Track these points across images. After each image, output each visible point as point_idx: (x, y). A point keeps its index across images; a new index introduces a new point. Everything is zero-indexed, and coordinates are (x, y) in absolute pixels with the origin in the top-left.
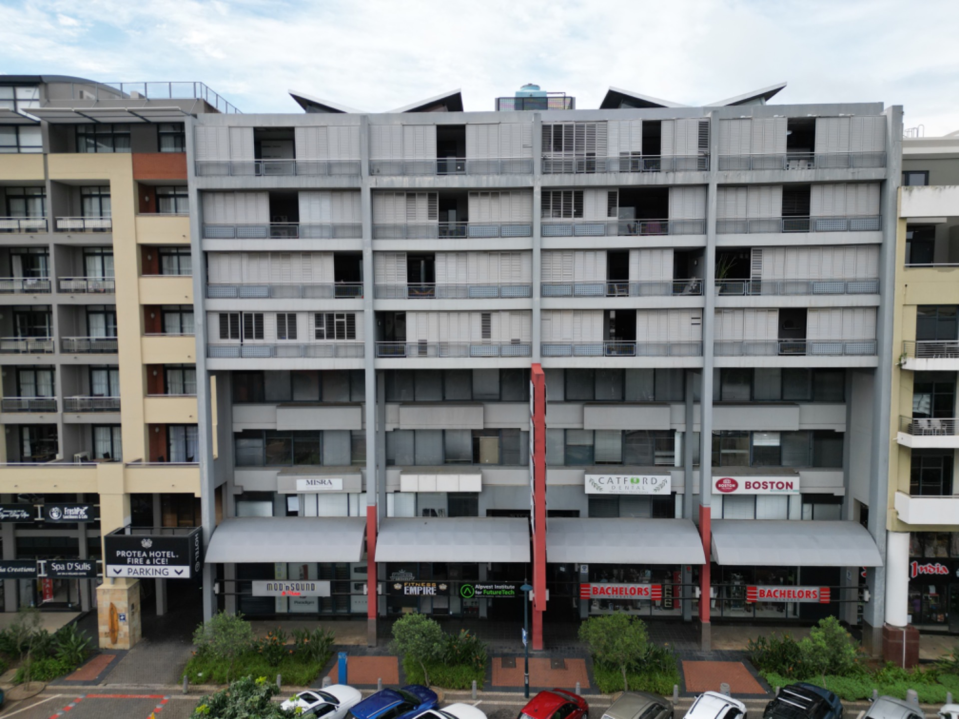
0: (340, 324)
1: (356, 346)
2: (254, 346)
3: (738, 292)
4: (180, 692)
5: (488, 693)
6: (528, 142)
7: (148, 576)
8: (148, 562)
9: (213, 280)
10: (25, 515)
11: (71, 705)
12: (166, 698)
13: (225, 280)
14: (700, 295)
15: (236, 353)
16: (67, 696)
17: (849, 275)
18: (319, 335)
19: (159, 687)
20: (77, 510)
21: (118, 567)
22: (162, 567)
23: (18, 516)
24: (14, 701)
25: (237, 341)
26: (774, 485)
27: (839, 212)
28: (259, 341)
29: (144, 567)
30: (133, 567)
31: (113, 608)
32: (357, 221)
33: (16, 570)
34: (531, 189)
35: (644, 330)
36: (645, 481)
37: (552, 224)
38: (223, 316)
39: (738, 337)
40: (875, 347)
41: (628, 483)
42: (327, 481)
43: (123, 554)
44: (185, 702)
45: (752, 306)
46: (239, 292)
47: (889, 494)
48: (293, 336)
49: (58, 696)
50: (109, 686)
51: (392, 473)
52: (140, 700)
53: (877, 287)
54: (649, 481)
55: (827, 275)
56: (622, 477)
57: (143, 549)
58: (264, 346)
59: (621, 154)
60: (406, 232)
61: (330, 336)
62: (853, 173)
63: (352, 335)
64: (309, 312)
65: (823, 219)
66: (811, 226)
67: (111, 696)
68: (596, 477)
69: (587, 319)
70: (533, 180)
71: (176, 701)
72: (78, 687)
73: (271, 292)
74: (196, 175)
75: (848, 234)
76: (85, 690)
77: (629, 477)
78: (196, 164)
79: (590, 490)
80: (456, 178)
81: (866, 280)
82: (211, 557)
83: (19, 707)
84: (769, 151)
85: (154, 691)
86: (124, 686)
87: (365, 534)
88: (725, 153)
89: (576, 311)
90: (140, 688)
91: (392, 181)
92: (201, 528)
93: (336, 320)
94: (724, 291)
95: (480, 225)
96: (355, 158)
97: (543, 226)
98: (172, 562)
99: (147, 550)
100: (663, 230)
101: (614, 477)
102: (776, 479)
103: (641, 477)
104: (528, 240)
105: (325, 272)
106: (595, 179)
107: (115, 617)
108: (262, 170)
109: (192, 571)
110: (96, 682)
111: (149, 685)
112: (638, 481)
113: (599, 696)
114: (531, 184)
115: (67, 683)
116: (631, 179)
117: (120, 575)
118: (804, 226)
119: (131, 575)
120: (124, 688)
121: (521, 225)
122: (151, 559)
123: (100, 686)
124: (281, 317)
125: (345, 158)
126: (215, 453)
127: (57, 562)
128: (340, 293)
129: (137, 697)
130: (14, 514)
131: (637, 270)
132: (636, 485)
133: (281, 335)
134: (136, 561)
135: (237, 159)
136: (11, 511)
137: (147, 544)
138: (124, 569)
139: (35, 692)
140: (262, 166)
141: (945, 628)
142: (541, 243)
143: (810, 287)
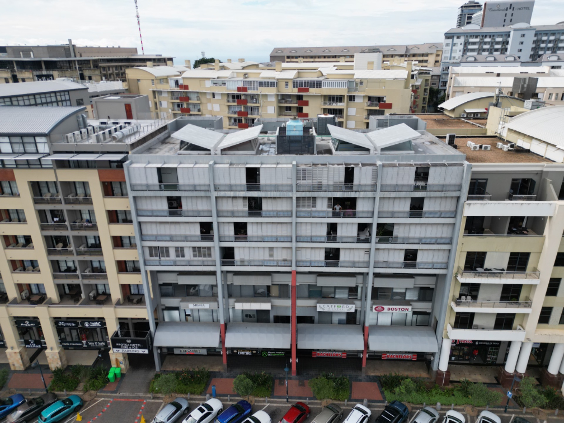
0: (204, 252)
1: (212, 261)
2: (166, 260)
3: (386, 242)
4: (150, 398)
5: (272, 400)
6: (290, 176)
7: (131, 352)
8: (130, 347)
9: (144, 232)
10: (74, 325)
11: (109, 404)
12: (145, 401)
13: (149, 233)
14: (369, 243)
15: (158, 264)
16: (106, 399)
17: (439, 235)
18: (195, 256)
19: (141, 395)
20: (96, 323)
21: (118, 349)
22: (136, 350)
23: (71, 325)
24: (87, 401)
25: (158, 258)
26: (400, 309)
27: (437, 209)
28: (167, 258)
29: (129, 349)
30: (124, 349)
31: (117, 360)
32: (209, 208)
33: (74, 344)
34: (291, 198)
35: (343, 256)
36: (343, 307)
37: (301, 211)
38: (150, 248)
39: (386, 260)
40: (446, 266)
41: (336, 307)
42: (202, 305)
43: (119, 345)
44: (153, 403)
45: (393, 248)
46: (157, 238)
47: (445, 324)
48: (183, 256)
49: (103, 399)
50: (121, 394)
51: (231, 301)
52: (135, 402)
53: (450, 242)
54: (345, 307)
55: (428, 235)
56: (333, 305)
57: (128, 343)
58: (170, 261)
59: (334, 183)
60: (233, 214)
61: (200, 256)
62: (444, 194)
63: (210, 256)
64: (190, 247)
65: (430, 212)
66: (423, 215)
67: (123, 400)
68: (322, 305)
69: (317, 251)
70: (292, 194)
71: (149, 402)
72: (109, 394)
73: (172, 239)
74: (131, 190)
75: (440, 219)
76: (112, 396)
77: (336, 305)
78: (131, 185)
79: (319, 309)
80: (256, 192)
81: (446, 238)
82: (156, 344)
83: (89, 405)
84: (406, 182)
85: (139, 397)
86: (127, 394)
87: (220, 333)
88: (384, 183)
89: (312, 248)
90: (134, 395)
91: (225, 194)
92: (150, 331)
93: (202, 250)
94: (380, 241)
95: (268, 211)
96: (207, 182)
97: (297, 212)
98: (140, 348)
99: (130, 344)
100: (354, 216)
101: (330, 305)
102: (401, 307)
103: (342, 305)
104: (290, 218)
105: (196, 231)
106: (322, 194)
107: (118, 363)
108: (163, 188)
109: (149, 351)
110: (115, 392)
111: (137, 394)
112: (340, 307)
113: (316, 401)
114: (291, 196)
115: (104, 392)
116: (339, 195)
117: (119, 352)
118: (420, 216)
119: (124, 352)
120: (127, 395)
121: (287, 211)
122: (131, 347)
123: (117, 394)
124: (177, 248)
125: (202, 182)
126: (152, 296)
127: (90, 342)
128: (203, 239)
129: (133, 400)
130: (69, 324)
131: (341, 232)
132: (339, 308)
133: (177, 256)
134: (125, 347)
135: (150, 182)
136: (68, 323)
137: (129, 341)
138: (121, 350)
139: (93, 397)
140: (162, 186)
141: (468, 362)
142: (296, 220)
143: (420, 241)
